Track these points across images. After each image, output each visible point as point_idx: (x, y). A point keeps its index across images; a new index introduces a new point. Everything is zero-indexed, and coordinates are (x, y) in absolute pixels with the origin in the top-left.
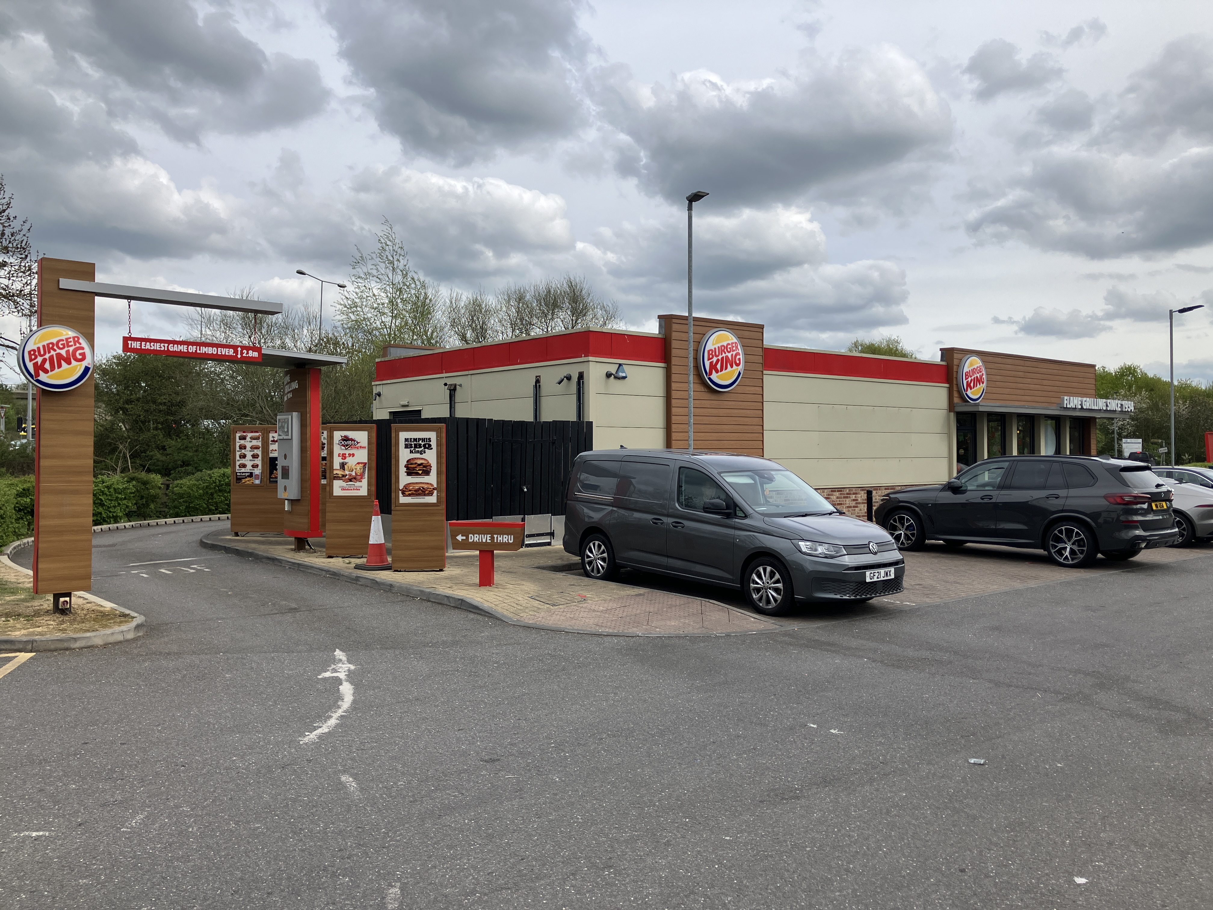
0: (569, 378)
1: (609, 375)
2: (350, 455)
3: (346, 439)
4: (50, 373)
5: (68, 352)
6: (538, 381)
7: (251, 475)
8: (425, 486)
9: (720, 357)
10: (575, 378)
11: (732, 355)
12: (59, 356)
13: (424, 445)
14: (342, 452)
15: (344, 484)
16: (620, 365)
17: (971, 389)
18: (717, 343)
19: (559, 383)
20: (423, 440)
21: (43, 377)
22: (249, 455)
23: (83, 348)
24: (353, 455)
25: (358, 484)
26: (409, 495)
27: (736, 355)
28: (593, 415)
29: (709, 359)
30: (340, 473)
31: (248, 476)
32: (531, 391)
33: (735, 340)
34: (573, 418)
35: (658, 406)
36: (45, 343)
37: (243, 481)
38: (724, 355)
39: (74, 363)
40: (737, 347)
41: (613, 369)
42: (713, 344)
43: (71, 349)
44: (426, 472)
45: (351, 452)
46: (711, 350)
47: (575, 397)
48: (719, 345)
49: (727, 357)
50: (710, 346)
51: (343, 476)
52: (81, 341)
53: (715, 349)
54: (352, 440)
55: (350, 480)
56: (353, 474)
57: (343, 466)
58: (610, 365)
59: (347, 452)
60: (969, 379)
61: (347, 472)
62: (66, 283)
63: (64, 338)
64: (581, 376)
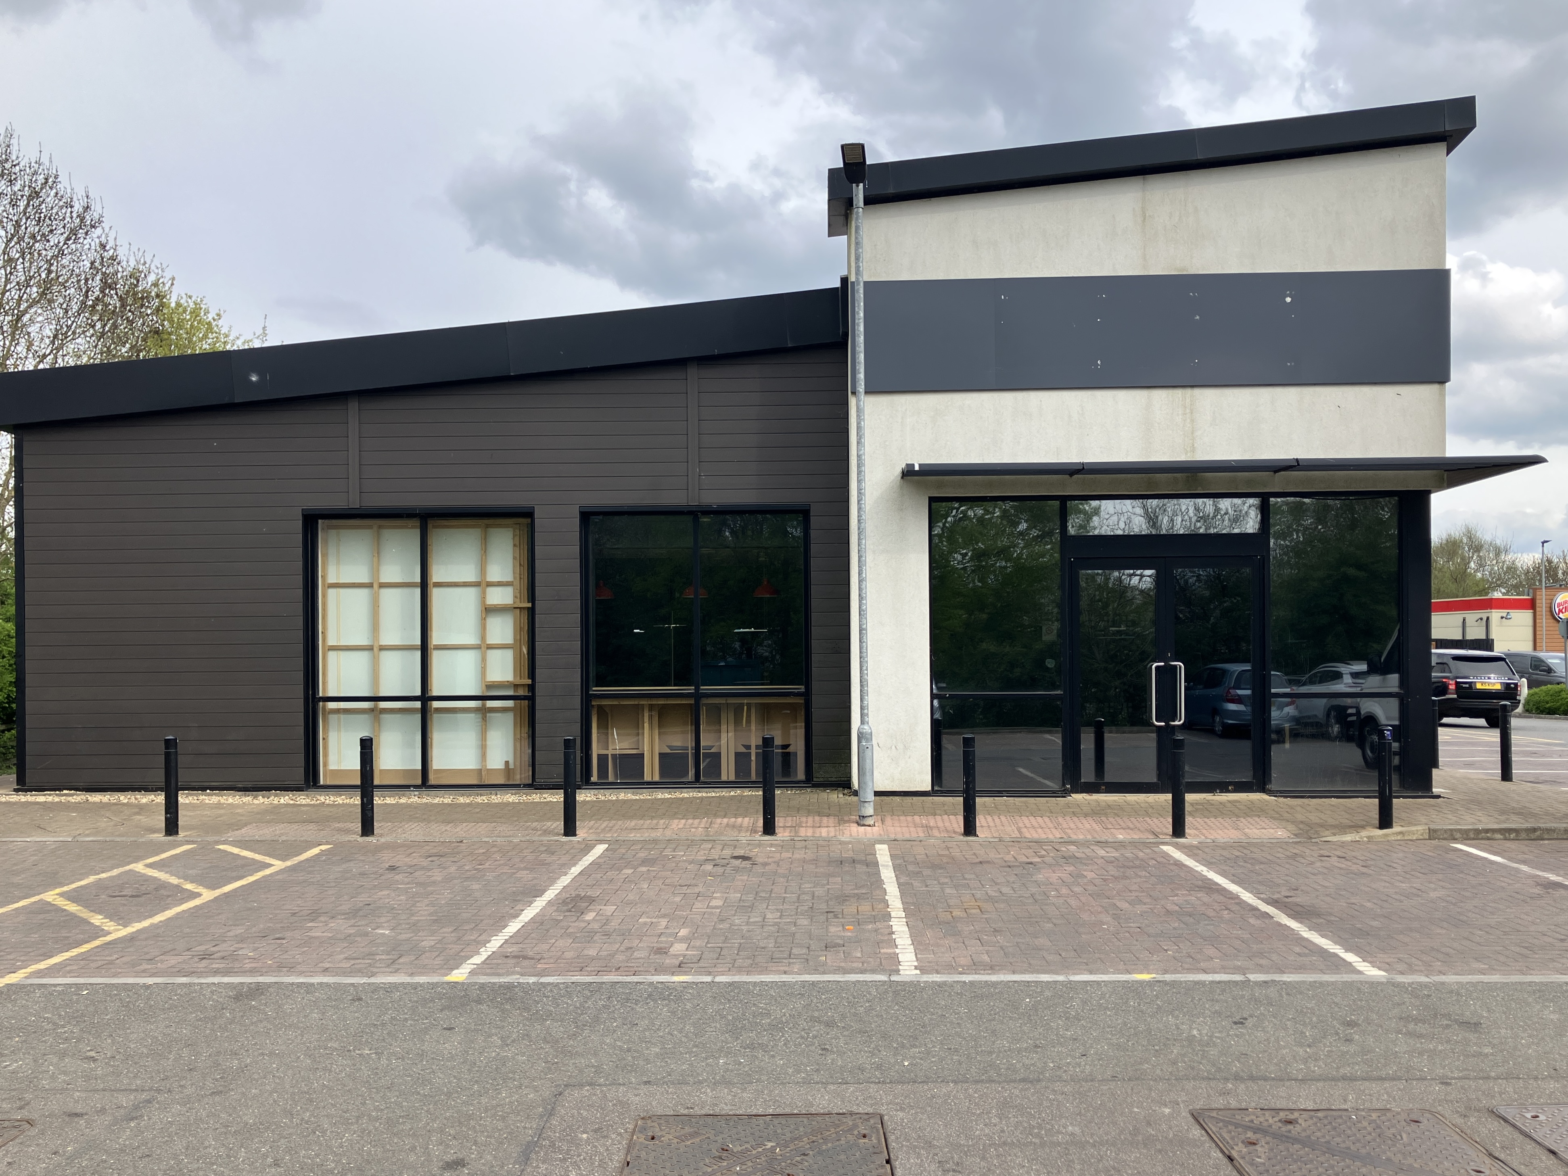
0: (1481, 619)
1: (1502, 618)
6: (1464, 620)
10: (1485, 619)
16: (1508, 613)
19: (1476, 621)
28: (1493, 635)
29: (1557, 608)
32: (1461, 624)
34: (1484, 637)
35: (1530, 631)
41: (1504, 615)
42: (1561, 601)
46: (1559, 604)
47: (1485, 628)
58: (1503, 612)
64: (1488, 618)
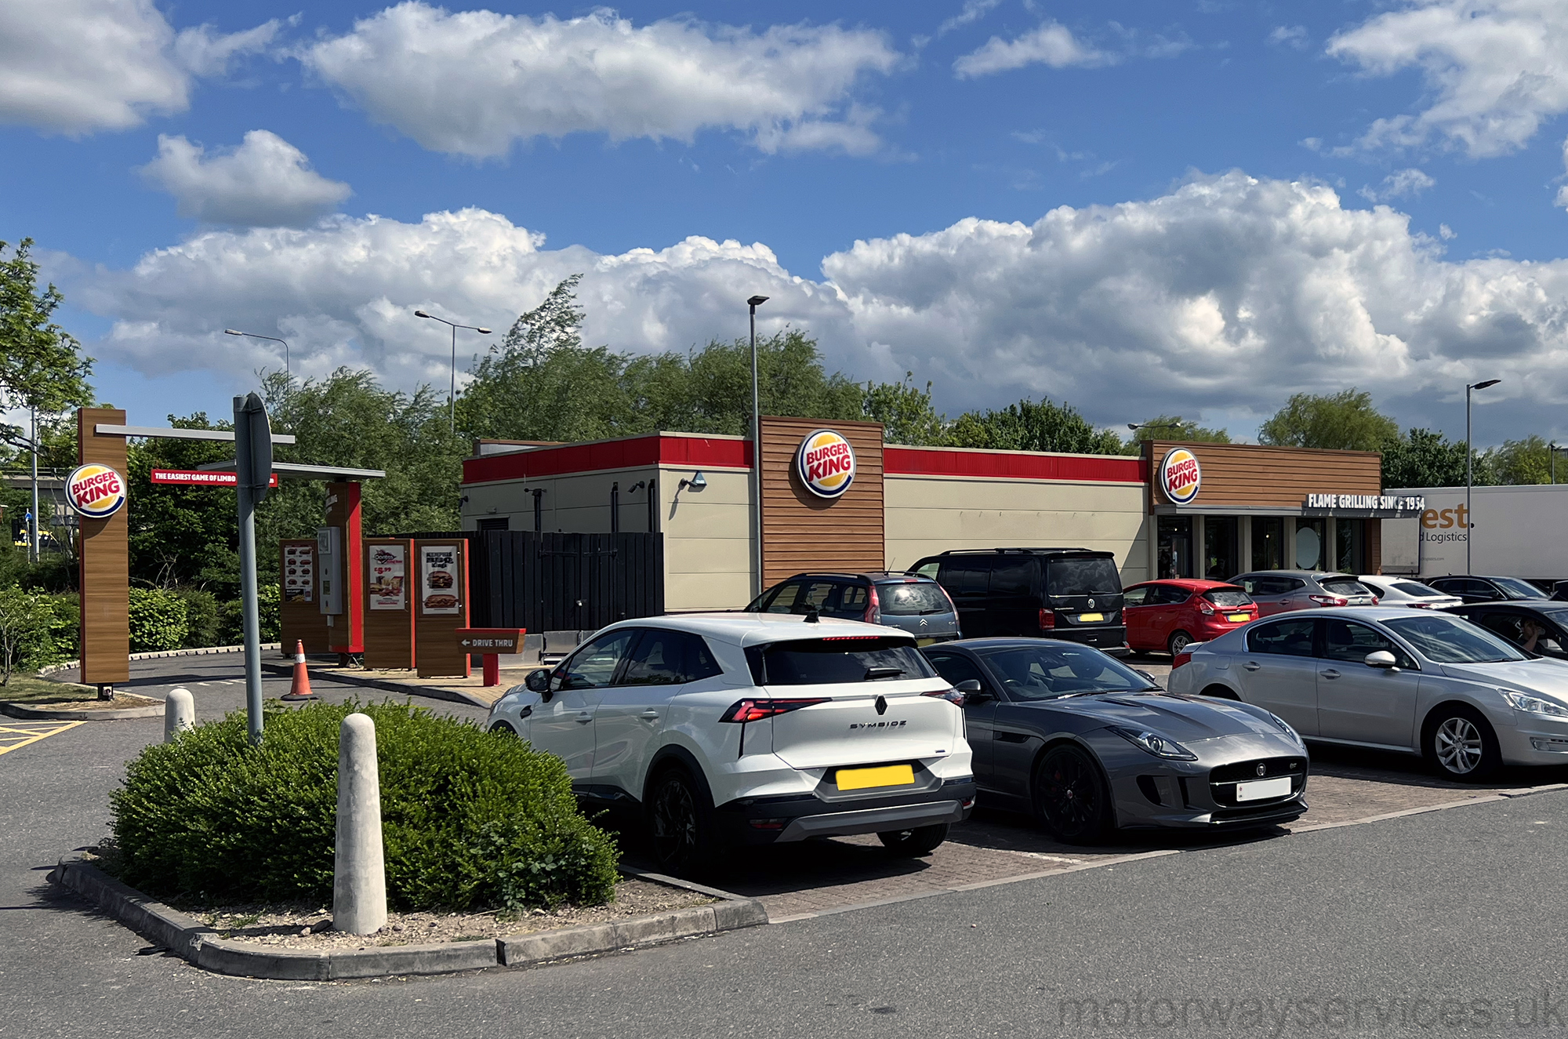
0: (642, 485)
1: (683, 483)
2: (386, 569)
3: (383, 553)
4: (91, 503)
5: (104, 485)
6: (615, 488)
7: (301, 592)
8: (448, 598)
9: (822, 461)
10: (647, 486)
11: (838, 459)
12: (98, 489)
13: (445, 559)
14: (378, 567)
15: (381, 598)
16: (698, 472)
17: (1176, 488)
18: (818, 445)
19: (632, 491)
20: (444, 554)
21: (85, 506)
22: (299, 572)
23: (117, 482)
24: (390, 569)
25: (394, 598)
26: (432, 607)
27: (844, 458)
28: (665, 526)
29: (808, 463)
30: (377, 587)
31: (299, 593)
32: (609, 499)
33: (843, 441)
34: (644, 529)
35: (743, 514)
36: (86, 479)
37: (294, 598)
38: (827, 458)
39: (110, 494)
40: (845, 450)
41: (689, 477)
42: (814, 447)
43: (107, 483)
44: (448, 584)
45: (388, 566)
46: (812, 454)
47: (647, 507)
48: (822, 447)
49: (831, 461)
50: (810, 448)
51: (381, 590)
52: (115, 475)
53: (816, 452)
54: (388, 554)
55: (387, 594)
56: (390, 588)
57: (379, 580)
58: (686, 472)
59: (384, 567)
60: (1174, 476)
61: (384, 587)
62: (101, 428)
63: (101, 474)
64: (652, 484)
